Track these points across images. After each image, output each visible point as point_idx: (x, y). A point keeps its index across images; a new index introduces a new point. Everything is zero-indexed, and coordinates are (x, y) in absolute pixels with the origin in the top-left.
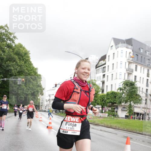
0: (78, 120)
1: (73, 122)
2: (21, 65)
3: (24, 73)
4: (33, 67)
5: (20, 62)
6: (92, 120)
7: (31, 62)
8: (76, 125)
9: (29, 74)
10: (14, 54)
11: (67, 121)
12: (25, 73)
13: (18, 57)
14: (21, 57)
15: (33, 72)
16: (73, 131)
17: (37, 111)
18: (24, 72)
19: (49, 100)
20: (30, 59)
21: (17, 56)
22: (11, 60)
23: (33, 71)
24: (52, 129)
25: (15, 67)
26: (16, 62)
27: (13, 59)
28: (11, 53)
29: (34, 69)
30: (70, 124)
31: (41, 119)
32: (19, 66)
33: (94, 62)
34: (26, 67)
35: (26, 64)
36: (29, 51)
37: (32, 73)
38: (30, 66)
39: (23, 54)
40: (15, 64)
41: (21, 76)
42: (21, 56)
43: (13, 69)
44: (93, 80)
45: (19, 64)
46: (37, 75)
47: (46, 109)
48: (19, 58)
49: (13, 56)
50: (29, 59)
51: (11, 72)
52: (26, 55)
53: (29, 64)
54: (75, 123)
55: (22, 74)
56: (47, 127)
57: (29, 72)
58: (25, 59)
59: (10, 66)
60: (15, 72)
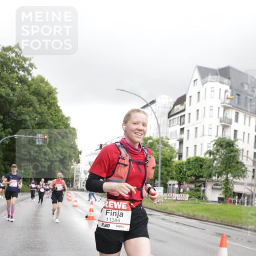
0: (125, 206)
1: (117, 209)
2: (43, 113)
4: (63, 116)
5: (40, 108)
6: (162, 205)
7: (58, 107)
8: (122, 215)
9: (55, 127)
10: (30, 94)
11: (108, 208)
12: (49, 126)
13: (37, 98)
14: (42, 99)
15: (62, 124)
16: (118, 225)
17: (70, 190)
18: (46, 124)
20: (58, 101)
21: (35, 98)
22: (26, 104)
24: (95, 220)
25: (33, 115)
26: (34, 108)
27: (28, 102)
28: (25, 92)
29: (64, 119)
30: (114, 213)
31: (75, 204)
32: (39, 114)
33: (165, 107)
34: (51, 116)
35: (50, 110)
36: (56, 89)
37: (61, 126)
38: (56, 114)
39: (46, 94)
40: (32, 110)
42: (43, 97)
43: (28, 118)
44: (164, 137)
45: (40, 111)
46: (69, 128)
48: (39, 101)
49: (28, 97)
50: (56, 103)
51: (25, 124)
52: (51, 96)
54: (120, 211)
55: (44, 126)
56: (86, 217)
57: (55, 123)
58: (49, 103)
59: (23, 114)
60: (31, 124)
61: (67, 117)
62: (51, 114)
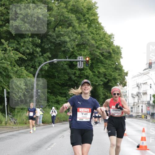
2: (83, 32)
3: (88, 47)
4: (105, 34)
5: (79, 27)
7: (99, 24)
9: (97, 47)
10: (68, 12)
12: (90, 46)
13: (76, 16)
14: (81, 16)
15: (104, 43)
18: (87, 45)
19: (137, 95)
20: (98, 17)
21: (73, 16)
22: (64, 25)
23: (105, 41)
25: (73, 36)
26: (74, 27)
27: (66, 21)
29: (106, 36)
32: (79, 33)
35: (91, 29)
37: (103, 46)
38: (98, 32)
39: (85, 10)
40: (72, 31)
41: (83, 53)
42: (82, 14)
43: (68, 40)
45: (79, 30)
46: (112, 47)
47: (132, 111)
48: (78, 19)
49: (67, 16)
50: (97, 19)
51: (65, 47)
52: (91, 12)
53: (96, 28)
55: (85, 48)
57: (96, 43)
58: (89, 20)
59: (62, 35)
60: (71, 46)
61: (109, 34)
62: (92, 33)
